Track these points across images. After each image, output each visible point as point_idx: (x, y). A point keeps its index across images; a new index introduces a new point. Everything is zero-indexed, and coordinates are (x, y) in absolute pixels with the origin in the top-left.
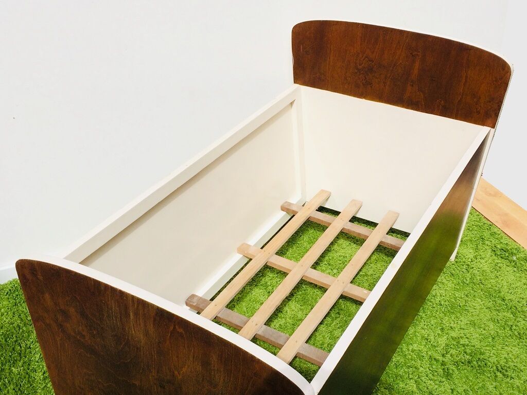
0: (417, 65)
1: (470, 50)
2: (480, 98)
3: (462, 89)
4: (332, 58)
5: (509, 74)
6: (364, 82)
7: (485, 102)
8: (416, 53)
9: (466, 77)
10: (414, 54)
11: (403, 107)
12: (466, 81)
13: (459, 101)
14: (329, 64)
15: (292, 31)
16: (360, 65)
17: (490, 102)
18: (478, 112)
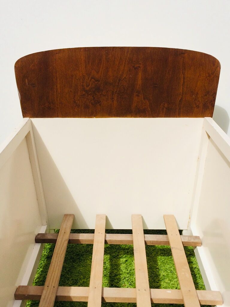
0: (140, 75)
1: (184, 54)
2: (197, 93)
3: (181, 90)
4: (59, 86)
5: (219, 68)
6: (93, 102)
7: (202, 96)
8: (138, 65)
9: (184, 78)
10: (136, 66)
11: (132, 116)
12: (184, 82)
13: (180, 101)
14: (57, 91)
15: (15, 67)
16: (87, 87)
17: (206, 95)
18: (198, 107)
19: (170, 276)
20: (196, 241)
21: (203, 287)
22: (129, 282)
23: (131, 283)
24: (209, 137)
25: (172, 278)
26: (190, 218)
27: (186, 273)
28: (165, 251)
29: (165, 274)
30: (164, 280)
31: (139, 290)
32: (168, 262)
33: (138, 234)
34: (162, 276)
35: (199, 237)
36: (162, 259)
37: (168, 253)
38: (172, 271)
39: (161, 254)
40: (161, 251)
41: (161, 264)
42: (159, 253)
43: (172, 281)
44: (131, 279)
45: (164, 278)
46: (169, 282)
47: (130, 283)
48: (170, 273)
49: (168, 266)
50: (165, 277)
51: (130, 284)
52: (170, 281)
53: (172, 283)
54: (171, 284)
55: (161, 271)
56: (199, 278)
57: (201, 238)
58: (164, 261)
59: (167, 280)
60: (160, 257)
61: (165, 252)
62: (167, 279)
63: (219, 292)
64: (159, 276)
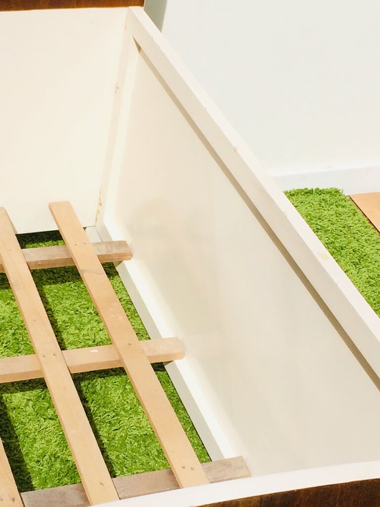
19: (75, 321)
20: (121, 250)
21: (141, 333)
22: (3, 343)
23: (7, 345)
24: (139, 48)
25: (81, 324)
26: (101, 204)
27: (117, 315)
28: (54, 273)
29: (65, 318)
30: (67, 329)
31: (44, 356)
32: (66, 294)
33: (11, 250)
34: (61, 323)
35: (125, 241)
36: (54, 291)
37: (62, 276)
38: (77, 311)
39: (49, 281)
40: (46, 274)
41: (53, 301)
42: (45, 279)
43: (82, 329)
44: (5, 336)
45: (67, 326)
46: (77, 331)
47: (4, 345)
48: (74, 316)
49: (68, 301)
50: (67, 324)
51: (5, 347)
52: (79, 330)
53: (83, 332)
54: (81, 336)
55: (57, 314)
56: (131, 318)
57: (129, 242)
58: (58, 293)
59: (72, 330)
60: (48, 287)
61: (56, 276)
62: (73, 327)
63: (176, 339)
64: (55, 324)
